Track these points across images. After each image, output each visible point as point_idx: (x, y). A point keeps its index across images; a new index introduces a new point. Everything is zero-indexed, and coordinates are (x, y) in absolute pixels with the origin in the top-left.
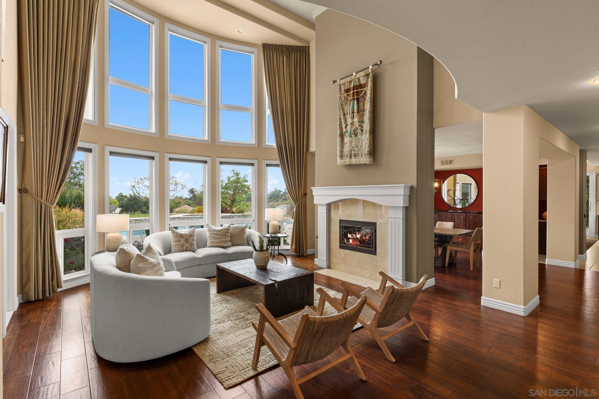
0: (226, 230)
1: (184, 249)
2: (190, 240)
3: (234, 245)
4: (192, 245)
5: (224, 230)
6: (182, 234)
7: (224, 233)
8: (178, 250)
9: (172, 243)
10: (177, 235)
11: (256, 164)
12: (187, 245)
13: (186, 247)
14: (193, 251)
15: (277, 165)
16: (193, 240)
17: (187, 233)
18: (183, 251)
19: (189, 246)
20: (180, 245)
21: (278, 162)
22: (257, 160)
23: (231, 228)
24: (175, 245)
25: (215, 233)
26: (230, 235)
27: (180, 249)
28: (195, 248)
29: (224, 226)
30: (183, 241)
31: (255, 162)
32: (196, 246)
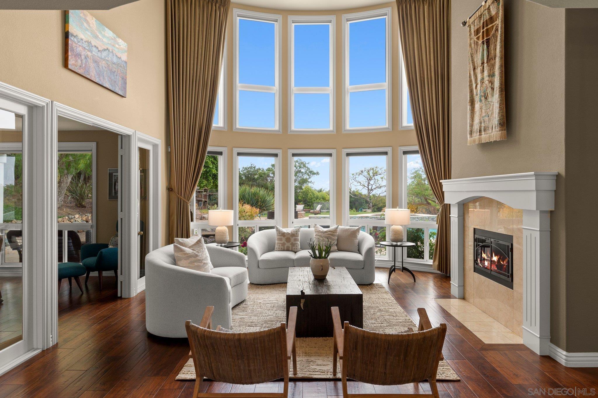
0: (331, 232)
1: (285, 249)
2: (292, 239)
3: (339, 250)
4: (293, 245)
5: (330, 231)
6: (284, 233)
7: (328, 235)
8: (279, 248)
9: (276, 242)
10: (279, 233)
11: (390, 153)
12: (288, 244)
13: (287, 247)
14: (295, 251)
15: (416, 152)
16: (296, 240)
17: (290, 232)
18: (284, 250)
19: (290, 246)
20: (281, 243)
21: (417, 148)
22: (391, 148)
23: (338, 229)
24: (278, 243)
25: (320, 234)
26: (336, 238)
27: (281, 248)
28: (297, 249)
29: (331, 228)
30: (284, 240)
31: (389, 150)
32: (299, 247)
